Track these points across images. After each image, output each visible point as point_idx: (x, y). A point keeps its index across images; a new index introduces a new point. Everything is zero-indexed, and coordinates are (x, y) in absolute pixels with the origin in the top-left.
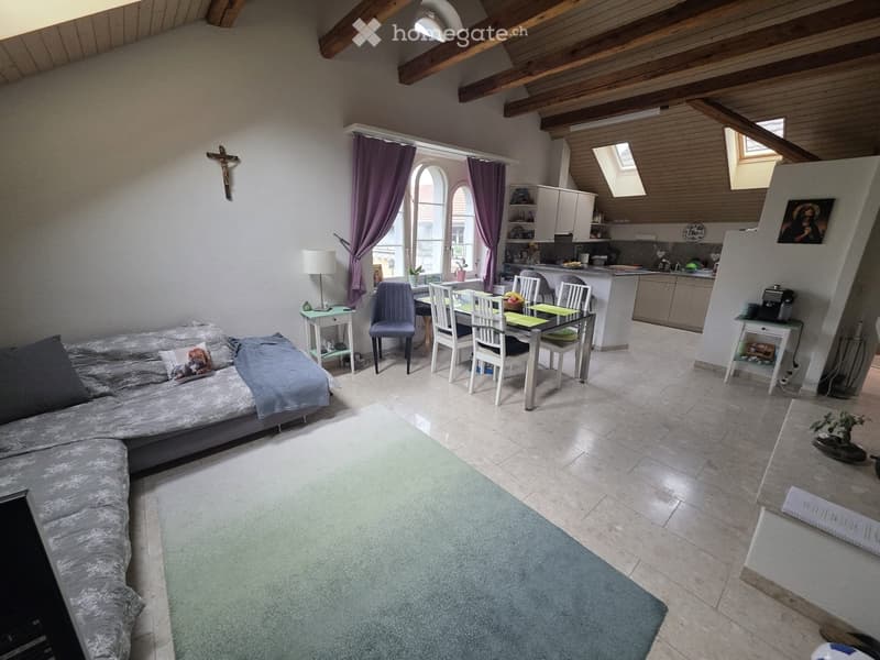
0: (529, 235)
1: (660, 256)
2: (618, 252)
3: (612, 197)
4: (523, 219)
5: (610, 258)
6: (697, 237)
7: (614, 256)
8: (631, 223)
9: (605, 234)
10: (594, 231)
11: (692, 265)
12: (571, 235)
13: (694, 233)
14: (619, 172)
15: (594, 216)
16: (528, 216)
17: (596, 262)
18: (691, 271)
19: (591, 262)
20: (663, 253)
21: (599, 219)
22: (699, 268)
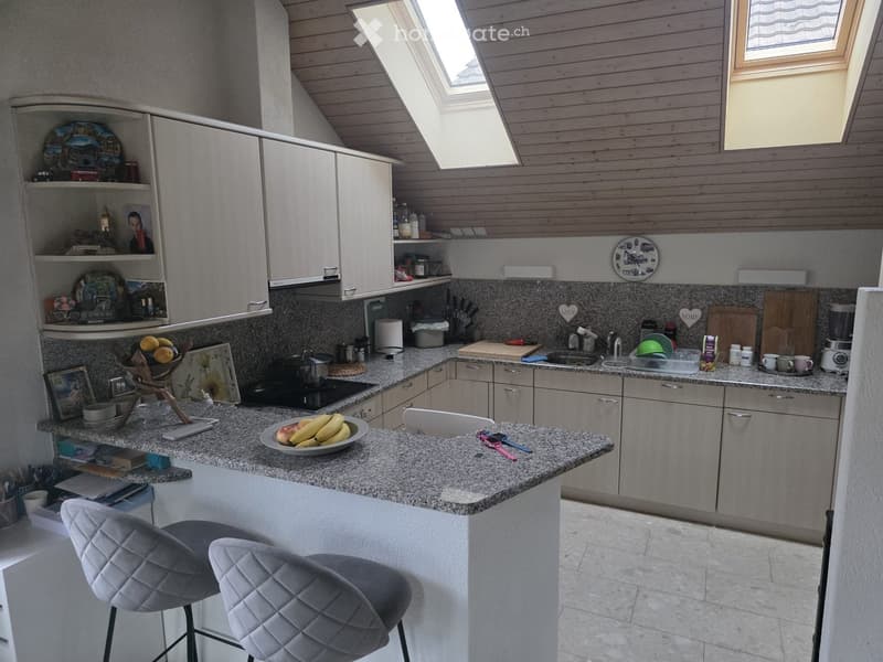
0: (140, 303)
1: (568, 318)
2: (472, 310)
3: (439, 170)
4: (111, 242)
5: (455, 324)
6: (641, 268)
7: (465, 319)
8: (491, 235)
9: (435, 265)
10: (404, 260)
11: (652, 346)
12: (332, 281)
13: (633, 259)
14: (445, 102)
15: (398, 220)
16: (128, 229)
17: (424, 339)
18: (652, 361)
19: (410, 340)
20: (574, 309)
21: (412, 228)
22: (669, 352)
